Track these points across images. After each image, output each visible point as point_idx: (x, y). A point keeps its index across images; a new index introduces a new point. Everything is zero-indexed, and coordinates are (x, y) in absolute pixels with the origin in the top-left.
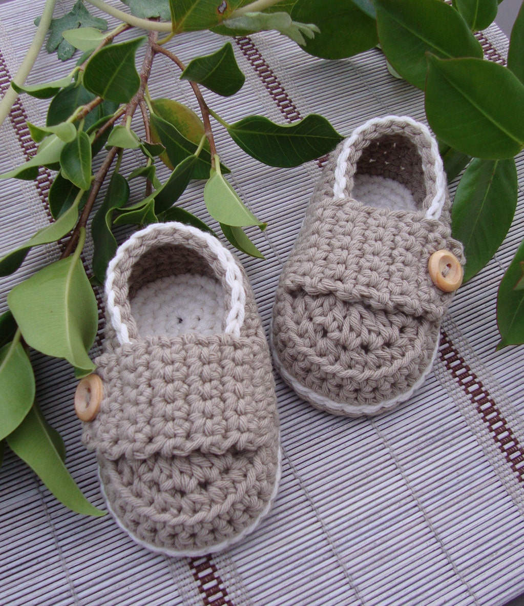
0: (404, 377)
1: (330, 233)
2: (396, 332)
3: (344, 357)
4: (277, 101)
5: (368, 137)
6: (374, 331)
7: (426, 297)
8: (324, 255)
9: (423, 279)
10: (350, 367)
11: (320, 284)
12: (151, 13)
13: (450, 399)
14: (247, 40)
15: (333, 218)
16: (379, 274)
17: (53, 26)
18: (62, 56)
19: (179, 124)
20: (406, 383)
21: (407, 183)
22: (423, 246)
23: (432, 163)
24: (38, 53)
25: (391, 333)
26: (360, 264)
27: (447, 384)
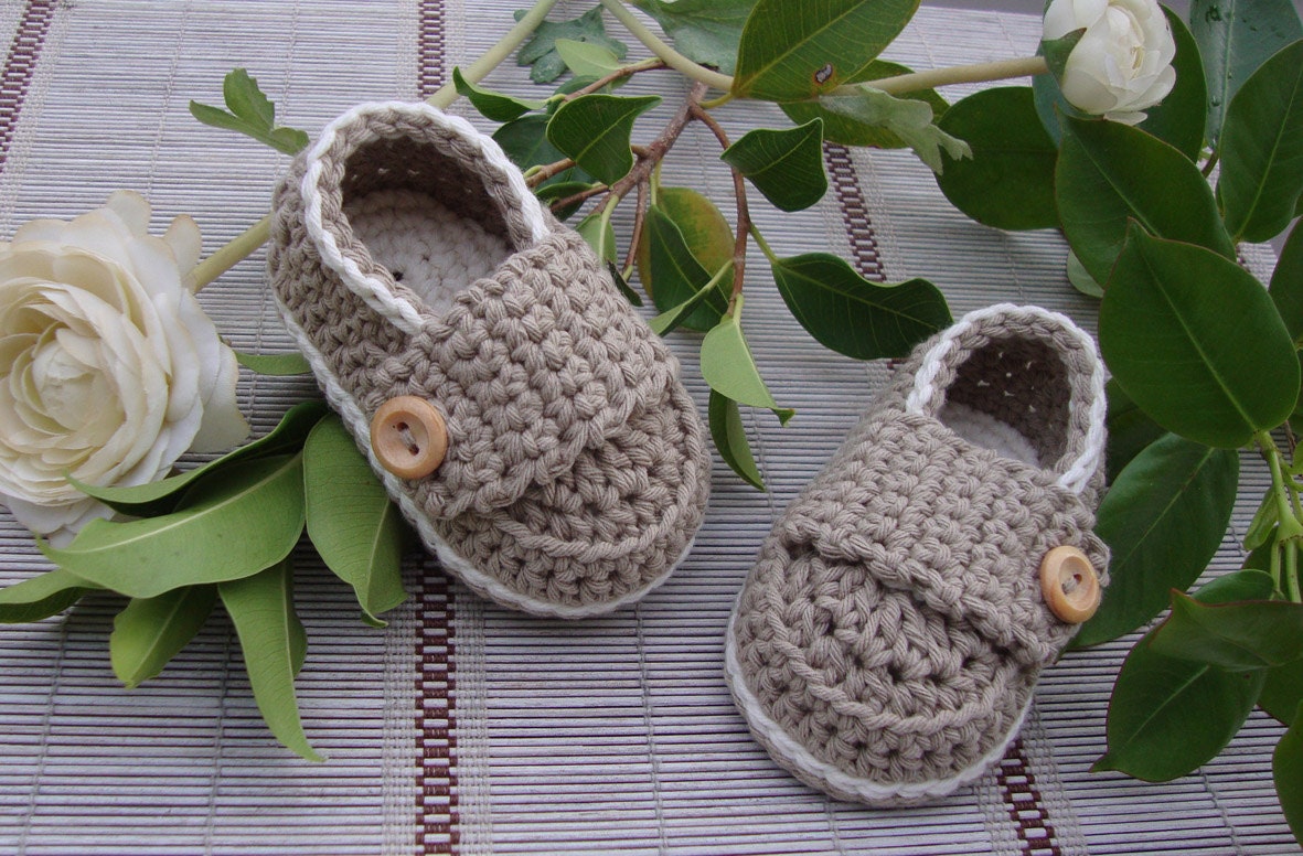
0: (949, 746)
1: (884, 464)
2: (956, 661)
3: (854, 678)
4: (858, 258)
5: (989, 330)
6: (919, 648)
7: (1025, 616)
8: (865, 496)
9: (1026, 585)
10: (859, 699)
11: (845, 541)
12: (705, 58)
13: (986, 835)
14: (842, 151)
15: (896, 442)
16: (953, 551)
17: (541, 28)
18: (538, 76)
19: (695, 232)
20: (950, 760)
21: (1033, 438)
22: (1041, 530)
23: (1087, 401)
24: (502, 60)
25: (947, 659)
26: (924, 526)
27: (990, 807)
